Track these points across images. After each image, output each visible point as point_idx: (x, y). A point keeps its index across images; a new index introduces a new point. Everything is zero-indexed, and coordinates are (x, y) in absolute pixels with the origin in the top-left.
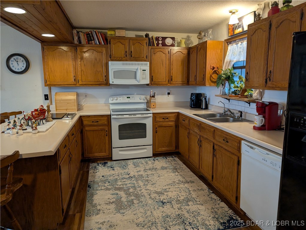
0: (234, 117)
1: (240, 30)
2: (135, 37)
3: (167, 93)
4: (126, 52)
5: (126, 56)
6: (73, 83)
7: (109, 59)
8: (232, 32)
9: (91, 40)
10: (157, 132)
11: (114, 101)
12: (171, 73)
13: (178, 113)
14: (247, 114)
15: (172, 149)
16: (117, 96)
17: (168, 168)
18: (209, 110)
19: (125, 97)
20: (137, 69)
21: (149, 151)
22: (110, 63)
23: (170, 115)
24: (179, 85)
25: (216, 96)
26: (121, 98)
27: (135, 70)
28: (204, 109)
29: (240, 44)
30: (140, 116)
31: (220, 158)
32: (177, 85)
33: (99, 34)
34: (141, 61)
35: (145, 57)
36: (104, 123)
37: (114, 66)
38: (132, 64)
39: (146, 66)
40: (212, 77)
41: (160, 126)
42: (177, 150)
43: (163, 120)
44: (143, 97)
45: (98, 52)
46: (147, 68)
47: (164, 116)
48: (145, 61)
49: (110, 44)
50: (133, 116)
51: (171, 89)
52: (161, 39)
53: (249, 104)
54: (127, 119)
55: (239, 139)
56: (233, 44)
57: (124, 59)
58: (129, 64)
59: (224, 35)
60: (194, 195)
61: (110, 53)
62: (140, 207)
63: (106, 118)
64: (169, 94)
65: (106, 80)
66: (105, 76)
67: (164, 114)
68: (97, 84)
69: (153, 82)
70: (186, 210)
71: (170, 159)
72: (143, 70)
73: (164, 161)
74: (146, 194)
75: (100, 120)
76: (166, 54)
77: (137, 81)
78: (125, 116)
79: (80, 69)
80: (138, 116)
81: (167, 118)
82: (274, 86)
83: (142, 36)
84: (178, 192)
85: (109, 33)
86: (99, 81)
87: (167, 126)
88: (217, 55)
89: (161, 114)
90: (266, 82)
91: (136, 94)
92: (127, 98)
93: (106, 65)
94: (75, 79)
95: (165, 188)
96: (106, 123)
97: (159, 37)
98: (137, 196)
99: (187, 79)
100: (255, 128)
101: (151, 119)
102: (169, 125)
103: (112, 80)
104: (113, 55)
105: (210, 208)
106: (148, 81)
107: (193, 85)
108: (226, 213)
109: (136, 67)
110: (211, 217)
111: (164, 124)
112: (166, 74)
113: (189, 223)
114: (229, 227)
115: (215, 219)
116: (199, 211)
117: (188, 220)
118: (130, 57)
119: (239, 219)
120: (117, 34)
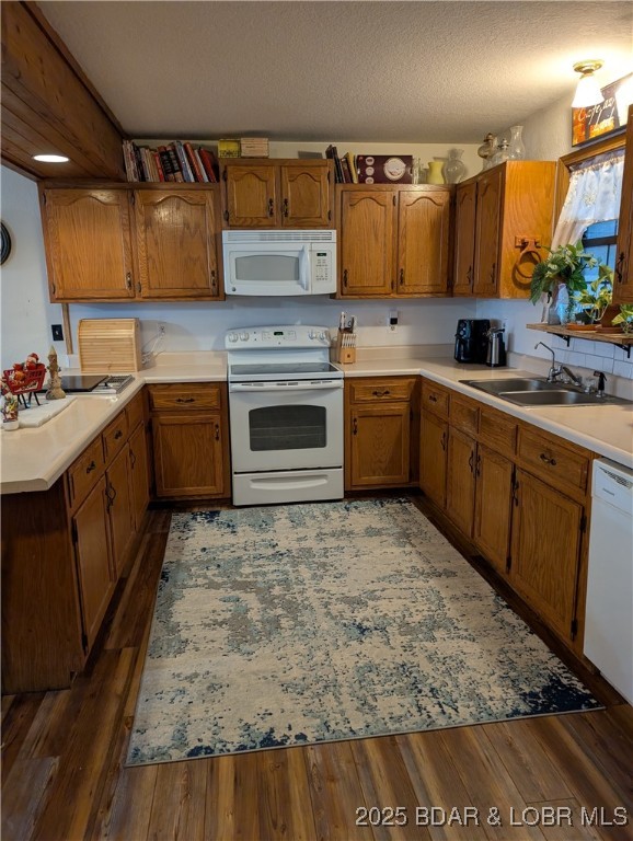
1: (606, 125)
2: (297, 158)
3: (389, 320)
4: (271, 201)
5: (271, 213)
6: (125, 294)
7: (224, 223)
8: (584, 133)
9: (174, 171)
10: (355, 432)
11: (240, 344)
12: (401, 261)
13: (419, 377)
14: (619, 381)
15: (401, 478)
16: (247, 330)
17: (384, 532)
18: (509, 368)
19: (270, 331)
20: (303, 251)
21: (334, 484)
22: (225, 234)
23: (396, 383)
24: (425, 296)
25: (530, 327)
26: (258, 336)
27: (296, 255)
28: (496, 366)
29: (606, 167)
30: (308, 385)
31: (531, 509)
32: (416, 296)
33: (196, 151)
34: (315, 227)
35: (325, 216)
36: (208, 403)
37: (238, 245)
39: (327, 241)
40: (520, 273)
41: (366, 416)
42: (414, 483)
43: (375, 397)
44: (319, 331)
45: (191, 205)
46: (331, 248)
47: (378, 386)
48: (325, 226)
50: (288, 387)
51: (401, 309)
52: (371, 163)
53: (628, 350)
54: (274, 395)
55: (585, 454)
56: (586, 170)
57: (265, 222)
59: (560, 144)
60: (452, 611)
61: (227, 207)
62: (296, 638)
63: (214, 391)
64: (394, 321)
65: (214, 284)
66: (213, 273)
67: (379, 381)
68: (189, 294)
69: (349, 288)
70: (426, 654)
71: (392, 506)
72: (319, 255)
73: (377, 512)
74: (316, 604)
75: (198, 395)
76: (385, 206)
77: (303, 286)
78: (267, 386)
79: (144, 254)
80: (302, 385)
81: (387, 393)
83: (319, 156)
84: (405, 602)
85: (223, 148)
86: (195, 287)
87: (387, 413)
88: (536, 205)
89: (368, 381)
91: (299, 323)
92: (276, 334)
93: (214, 242)
94: (130, 283)
95: (371, 587)
96: (214, 403)
97: (365, 157)
98: (292, 608)
99: (445, 280)
101: (339, 396)
102: (391, 413)
103: (232, 284)
104: (233, 212)
105: (495, 650)
106: (331, 286)
107: (463, 295)
108: (541, 667)
109: (298, 246)
110: (495, 677)
111: (377, 408)
112: (385, 265)
113: (432, 690)
114: (546, 709)
115: (508, 682)
116: (462, 657)
117: (430, 681)
118: (283, 215)
119: (579, 686)
120: (246, 152)
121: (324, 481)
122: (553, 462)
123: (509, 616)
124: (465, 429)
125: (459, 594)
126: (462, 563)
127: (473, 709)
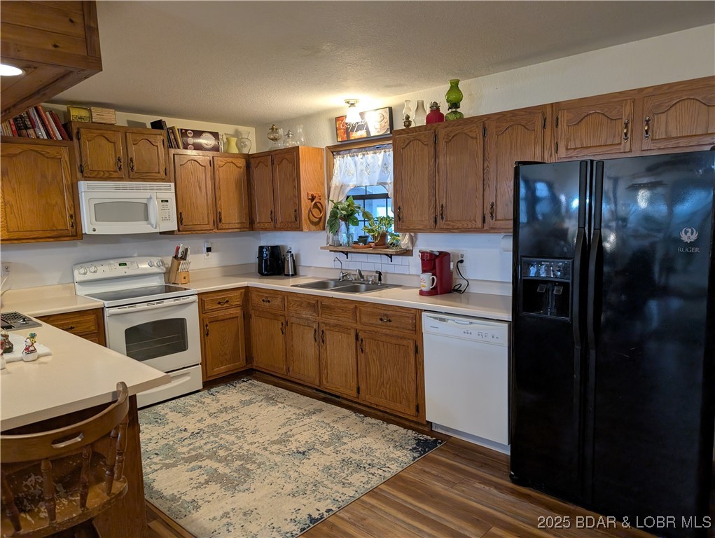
0: (366, 282)
1: (361, 134)
2: (127, 125)
3: (205, 250)
4: (119, 160)
5: (120, 168)
7: (79, 175)
8: (345, 135)
9: (27, 128)
10: (207, 334)
11: (90, 276)
12: (218, 206)
13: (247, 288)
14: (388, 275)
15: (240, 364)
16: (95, 263)
17: (255, 401)
18: (299, 276)
19: (115, 263)
20: (151, 198)
22: (83, 185)
23: (232, 294)
24: (235, 230)
25: (322, 248)
26: (106, 268)
27: (145, 201)
28: (292, 275)
29: (360, 156)
30: (171, 302)
31: (374, 351)
32: (230, 230)
33: (48, 113)
34: (155, 180)
35: (162, 172)
36: (87, 328)
37: (91, 193)
38: (138, 188)
39: (167, 191)
40: (312, 215)
41: (214, 321)
42: (249, 366)
43: (220, 306)
44: (155, 261)
45: (47, 158)
46: (171, 196)
47: (220, 298)
48: (163, 180)
49: (79, 139)
50: (156, 306)
51: (211, 240)
52: (192, 135)
53: (391, 257)
54: (144, 314)
55: (412, 312)
56: (345, 156)
57: (115, 175)
58: (132, 188)
59: (326, 138)
60: (340, 427)
61: (81, 161)
62: (268, 471)
63: (93, 317)
64: (209, 250)
65: (72, 226)
66: (71, 216)
67: (220, 294)
68: (49, 235)
69: (185, 227)
70: (349, 451)
71: (242, 385)
72: (162, 201)
73: (235, 391)
74: (258, 451)
75: (77, 323)
76: (205, 167)
77: (152, 225)
80: (166, 303)
81: (227, 301)
82: (451, 227)
83: (143, 125)
84: (311, 431)
85: (75, 113)
86: (54, 229)
87: (228, 317)
88: (316, 174)
89: (213, 295)
90: (436, 222)
91: (136, 255)
92: (120, 265)
93: (71, 190)
95: (283, 430)
96: (93, 328)
97: (186, 130)
98: (247, 458)
99: (248, 219)
100: (422, 293)
101: (195, 309)
102: (232, 316)
103: (90, 226)
104: (87, 166)
105: (380, 437)
106: (173, 226)
107: (266, 229)
108: (407, 436)
109: (146, 194)
110: (391, 448)
111: (221, 314)
112: (208, 210)
113: (369, 465)
114: (425, 452)
115: (399, 448)
116: (368, 446)
117: (364, 462)
118: (127, 170)
119: (429, 438)
120: (96, 118)
121: (187, 378)
122: (390, 321)
123: (369, 419)
124: (304, 316)
125: (334, 418)
126: (319, 404)
127: (396, 464)
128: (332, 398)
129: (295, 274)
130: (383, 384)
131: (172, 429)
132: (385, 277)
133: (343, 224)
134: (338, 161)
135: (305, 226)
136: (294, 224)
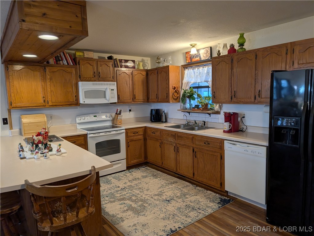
0: (198, 126)
1: (198, 59)
2: (98, 58)
3: (128, 110)
4: (95, 73)
5: (95, 76)
6: (42, 105)
7: (79, 79)
8: (190, 60)
9: (60, 61)
10: (129, 146)
11: (82, 121)
12: (134, 92)
13: (145, 127)
14: (208, 123)
15: (142, 160)
16: (84, 116)
17: (148, 176)
18: (168, 122)
19: (92, 116)
20: (107, 89)
21: (123, 165)
22: (80, 83)
23: (139, 130)
24: (141, 102)
25: (178, 110)
26: (88, 117)
27: (104, 90)
28: (165, 122)
29: (196, 69)
30: (114, 132)
31: (201, 157)
32: (139, 102)
33: (67, 54)
34: (108, 81)
35: (112, 78)
36: (81, 142)
37: (83, 87)
38: (102, 84)
39: (113, 86)
40: (174, 95)
41: (132, 141)
42: (146, 161)
43: (134, 134)
44: (108, 115)
45: (67, 72)
46: (115, 88)
47: (134, 131)
48: (112, 81)
49: (79, 65)
50: (108, 134)
51: (132, 107)
52: (124, 62)
53: (210, 115)
54: (104, 137)
55: (220, 140)
56: (190, 69)
57: (93, 79)
58: (99, 84)
59: (181, 62)
60: (185, 190)
61: (80, 74)
62: (153, 208)
63: (83, 138)
64: (130, 111)
65: (76, 100)
66: (76, 96)
67: (134, 129)
68: (67, 104)
69: (121, 101)
70: (189, 201)
71: (143, 169)
72: (111, 90)
73: (139, 171)
74: (149, 198)
75: (77, 140)
76: (129, 75)
77: (107, 100)
78: (101, 134)
79: (50, 90)
80: (112, 133)
81: (137, 133)
82: (239, 101)
83: (104, 58)
84: (172, 191)
85: (78, 54)
86: (69, 101)
87: (137, 139)
88: (176, 77)
89: (132, 130)
90: (232, 98)
91: (100, 112)
92: (94, 116)
93: (76, 86)
94: (44, 100)
95: (160, 190)
96: (83, 142)
97: (122, 60)
98: (144, 201)
99: (147, 97)
100: (224, 132)
101: (124, 135)
102: (139, 139)
103: (82, 100)
104: (82, 75)
105: (203, 196)
106: (116, 100)
107: (154, 102)
108: (216, 197)
109: (105, 87)
110: (208, 202)
111: (135, 138)
112: (130, 93)
113: (198, 208)
114: (224, 205)
115: (212, 202)
116: (197, 200)
117: (196, 207)
118: (98, 77)
119: (226, 198)
120: (86, 56)
121: (120, 165)
122: (209, 144)
123: (198, 188)
124: (170, 140)
125: (183, 187)
126: (176, 179)
127: (210, 209)
128: (182, 177)
129: (166, 121)
130: (205, 172)
131: (113, 186)
132: (207, 123)
133: (188, 100)
134: (186, 71)
135: (171, 101)
136: (166, 100)
